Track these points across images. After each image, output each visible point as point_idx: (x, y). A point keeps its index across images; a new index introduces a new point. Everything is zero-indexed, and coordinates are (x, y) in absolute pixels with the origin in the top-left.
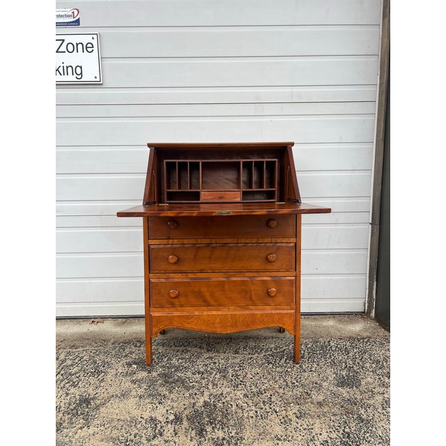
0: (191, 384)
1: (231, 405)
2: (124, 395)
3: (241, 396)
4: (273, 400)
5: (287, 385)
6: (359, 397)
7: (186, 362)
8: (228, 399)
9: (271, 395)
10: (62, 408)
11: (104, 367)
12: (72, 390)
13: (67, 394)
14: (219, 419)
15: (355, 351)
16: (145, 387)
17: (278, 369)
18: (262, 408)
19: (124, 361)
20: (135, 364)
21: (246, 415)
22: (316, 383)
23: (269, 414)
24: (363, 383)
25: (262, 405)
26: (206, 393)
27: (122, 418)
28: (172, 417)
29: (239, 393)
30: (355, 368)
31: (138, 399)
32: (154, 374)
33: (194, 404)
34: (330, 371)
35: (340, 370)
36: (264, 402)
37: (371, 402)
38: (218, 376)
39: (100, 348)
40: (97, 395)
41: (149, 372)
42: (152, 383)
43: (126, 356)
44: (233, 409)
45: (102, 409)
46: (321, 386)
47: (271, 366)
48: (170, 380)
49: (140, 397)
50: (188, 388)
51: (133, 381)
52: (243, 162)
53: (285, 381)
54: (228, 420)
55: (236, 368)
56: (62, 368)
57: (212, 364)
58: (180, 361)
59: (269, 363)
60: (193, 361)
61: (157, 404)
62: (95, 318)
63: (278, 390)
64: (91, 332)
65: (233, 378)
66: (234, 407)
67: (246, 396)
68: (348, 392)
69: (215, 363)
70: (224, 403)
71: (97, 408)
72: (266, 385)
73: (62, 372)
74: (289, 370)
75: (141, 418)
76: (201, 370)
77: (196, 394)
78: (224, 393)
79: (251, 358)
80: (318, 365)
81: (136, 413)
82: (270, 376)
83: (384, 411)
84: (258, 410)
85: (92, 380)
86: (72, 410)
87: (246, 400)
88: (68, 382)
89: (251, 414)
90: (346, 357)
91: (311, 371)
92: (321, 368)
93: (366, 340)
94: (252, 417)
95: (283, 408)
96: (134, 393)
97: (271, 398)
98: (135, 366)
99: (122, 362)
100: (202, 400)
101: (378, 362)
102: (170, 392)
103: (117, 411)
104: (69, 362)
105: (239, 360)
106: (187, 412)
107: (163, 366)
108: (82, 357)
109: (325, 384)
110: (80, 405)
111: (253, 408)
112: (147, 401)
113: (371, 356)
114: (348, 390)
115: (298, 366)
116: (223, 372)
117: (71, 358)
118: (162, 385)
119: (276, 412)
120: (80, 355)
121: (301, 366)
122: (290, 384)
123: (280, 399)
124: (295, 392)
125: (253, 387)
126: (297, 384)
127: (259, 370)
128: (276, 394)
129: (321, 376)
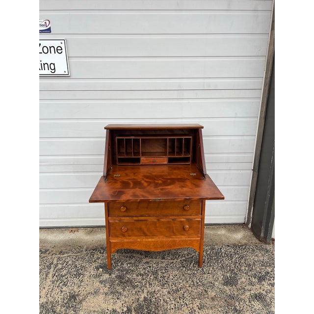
0: (136, 284)
1: (160, 300)
2: (96, 293)
3: (166, 293)
4: (185, 296)
5: (194, 285)
6: (236, 293)
7: (132, 266)
8: (158, 295)
9: (184, 292)
10: (60, 303)
11: (82, 270)
12: (64, 289)
13: (61, 291)
14: (153, 310)
15: (236, 256)
16: (108, 286)
17: (189, 272)
18: (178, 302)
19: (94, 265)
20: (101, 268)
21: (169, 307)
22: (211, 283)
23: (183, 306)
24: (239, 282)
25: (178, 299)
26: (145, 291)
27: (96, 310)
28: (125, 309)
29: (165, 290)
30: (236, 270)
31: (104, 295)
32: (113, 276)
33: (138, 299)
34: (220, 273)
35: (226, 273)
36: (180, 297)
37: (243, 297)
38: (152, 278)
39: (78, 254)
40: (79, 293)
41: (110, 275)
42: (112, 283)
43: (95, 261)
44: (162, 303)
45: (84, 303)
46: (214, 285)
47: (184, 269)
48: (123, 281)
49: (106, 294)
50: (134, 287)
51: (101, 281)
52: (169, 139)
53: (192, 281)
54: (159, 311)
55: (163, 271)
56: (56, 271)
57: (148, 268)
58: (129, 265)
59: (184, 267)
60: (136, 265)
61: (116, 299)
62: (72, 227)
63: (188, 289)
64: (71, 240)
65: (161, 279)
66: (162, 301)
67: (169, 293)
68: (230, 290)
69: (150, 267)
70: (156, 298)
71: (81, 302)
72: (181, 284)
73: (57, 274)
74: (195, 272)
75: (108, 310)
76: (142, 272)
77: (139, 292)
78: (156, 290)
79: (172, 262)
80: (213, 268)
81: (104, 306)
82: (183, 277)
83: (250, 304)
84: (176, 303)
85: (76, 280)
86: (66, 304)
87: (169, 295)
88: (61, 282)
89: (172, 305)
90: (230, 262)
91: (209, 273)
92: (215, 271)
93: (243, 247)
94: (173, 309)
95: (191, 302)
96: (101, 291)
97: (184, 294)
98: (101, 270)
99: (93, 266)
100: (143, 297)
101: (250, 265)
102: (124, 290)
103: (93, 305)
104: (60, 266)
105: (165, 264)
106: (134, 305)
107: (118, 270)
108: (68, 262)
109: (216, 283)
110: (70, 300)
111: (173, 302)
112: (110, 297)
113: (245, 260)
114: (230, 288)
115: (201, 269)
116: (155, 273)
117: (61, 262)
118: (118, 284)
119: (187, 305)
120: (67, 260)
121: (203, 270)
122: (196, 284)
123: (189, 295)
124: (198, 289)
125: (174, 286)
126: (200, 283)
127: (177, 273)
128: (187, 291)
129: (215, 277)
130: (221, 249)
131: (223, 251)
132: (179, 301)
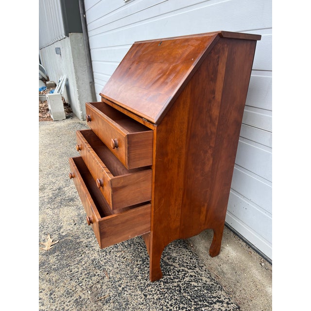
1: (81, 256)
3: (93, 258)
4: (93, 278)
5: (115, 282)
8: (87, 252)
9: (98, 275)
10: (65, 197)
17: (136, 269)
18: (81, 274)
21: (73, 267)
22: (127, 304)
26: (90, 240)
27: (60, 217)
28: (64, 234)
29: (96, 255)
31: (77, 215)
36: (89, 273)
45: (66, 208)
47: (141, 263)
53: (120, 279)
59: (144, 261)
61: (74, 224)
63: (106, 278)
66: (81, 258)
70: (82, 251)
71: (67, 205)
72: (111, 268)
74: (140, 278)
75: (61, 223)
77: (87, 235)
78: (93, 248)
80: (159, 299)
81: (65, 219)
82: (123, 266)
86: (64, 200)
87: (90, 261)
89: (76, 270)
91: (146, 296)
92: (155, 303)
94: (71, 271)
95: (84, 288)
97: (95, 275)
100: (82, 240)
106: (70, 238)
110: (68, 199)
112: (76, 219)
115: (148, 282)
121: (149, 285)
122: (117, 284)
123: (94, 282)
124: (109, 289)
125: (105, 261)
126: (120, 289)
127: (129, 258)
128: (101, 278)
129: (141, 306)
130: (222, 302)
131: (217, 306)
132: (83, 274)
